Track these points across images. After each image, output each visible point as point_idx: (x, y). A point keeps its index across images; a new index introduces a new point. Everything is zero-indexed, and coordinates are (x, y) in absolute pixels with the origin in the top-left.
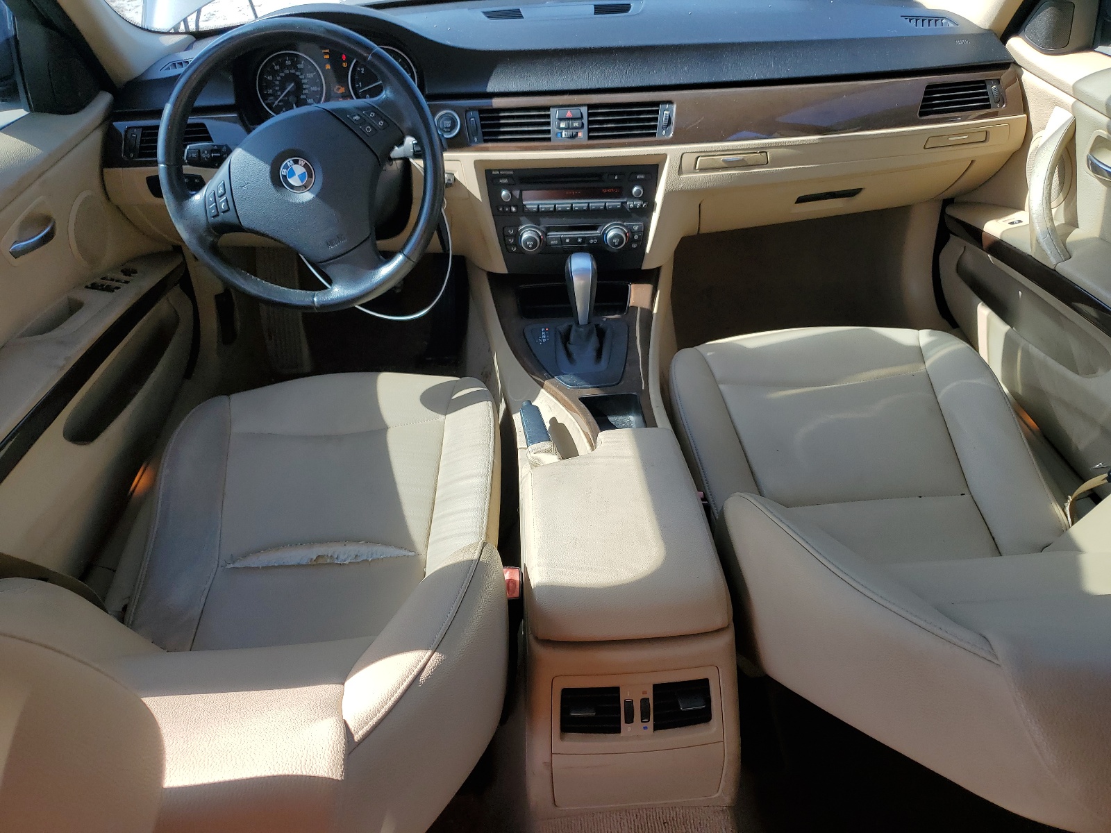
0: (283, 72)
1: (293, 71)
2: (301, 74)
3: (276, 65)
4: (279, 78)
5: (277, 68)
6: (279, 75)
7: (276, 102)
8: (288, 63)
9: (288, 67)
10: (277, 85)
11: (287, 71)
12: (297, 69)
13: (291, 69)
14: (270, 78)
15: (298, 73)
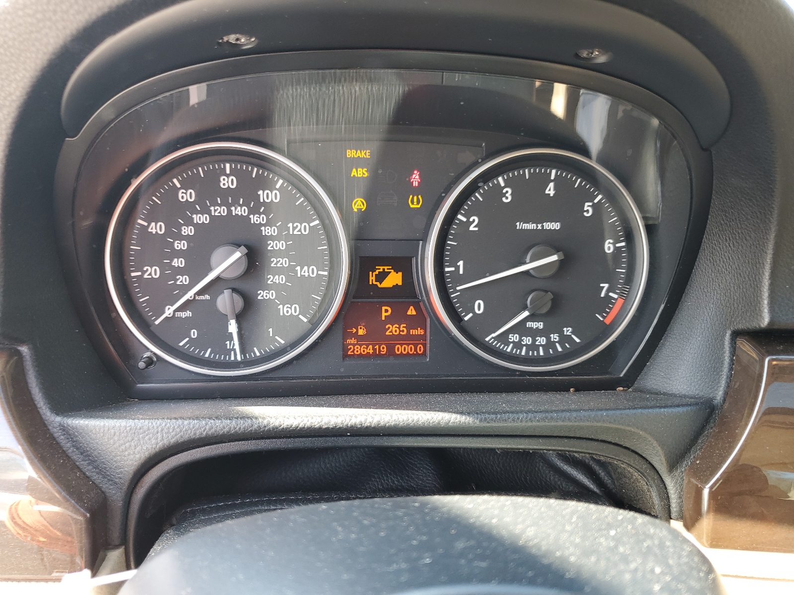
0: (205, 210)
1: (240, 211)
2: (269, 223)
3: (185, 186)
4: (188, 231)
5: (187, 196)
6: (189, 222)
7: (169, 311)
8: (228, 182)
9: (229, 197)
10: (179, 254)
11: (222, 211)
12: (256, 207)
13: (236, 203)
14: (157, 228)
15: (255, 219)
